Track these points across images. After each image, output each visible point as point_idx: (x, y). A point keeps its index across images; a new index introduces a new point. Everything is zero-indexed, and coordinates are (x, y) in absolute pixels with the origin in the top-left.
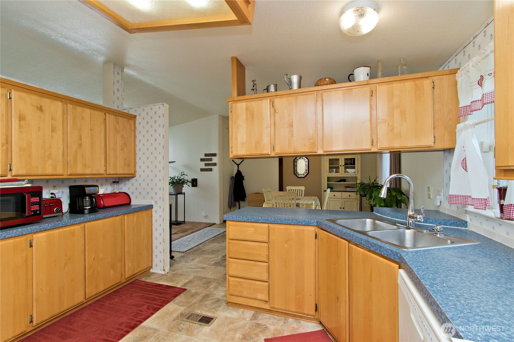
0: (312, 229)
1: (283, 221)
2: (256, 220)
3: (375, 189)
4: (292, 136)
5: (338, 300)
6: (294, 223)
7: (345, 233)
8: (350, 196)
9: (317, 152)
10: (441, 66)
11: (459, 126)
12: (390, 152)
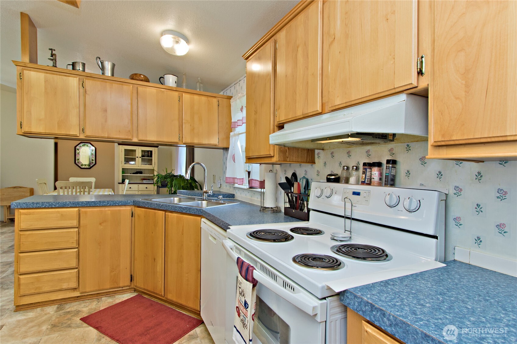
0: (128, 208)
1: (98, 203)
2: (62, 204)
3: (175, 178)
4: (106, 121)
5: (155, 261)
6: (110, 204)
7: (162, 206)
8: (146, 188)
9: (132, 139)
10: (222, 91)
11: (232, 134)
12: (187, 146)
